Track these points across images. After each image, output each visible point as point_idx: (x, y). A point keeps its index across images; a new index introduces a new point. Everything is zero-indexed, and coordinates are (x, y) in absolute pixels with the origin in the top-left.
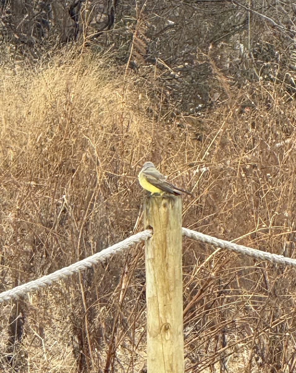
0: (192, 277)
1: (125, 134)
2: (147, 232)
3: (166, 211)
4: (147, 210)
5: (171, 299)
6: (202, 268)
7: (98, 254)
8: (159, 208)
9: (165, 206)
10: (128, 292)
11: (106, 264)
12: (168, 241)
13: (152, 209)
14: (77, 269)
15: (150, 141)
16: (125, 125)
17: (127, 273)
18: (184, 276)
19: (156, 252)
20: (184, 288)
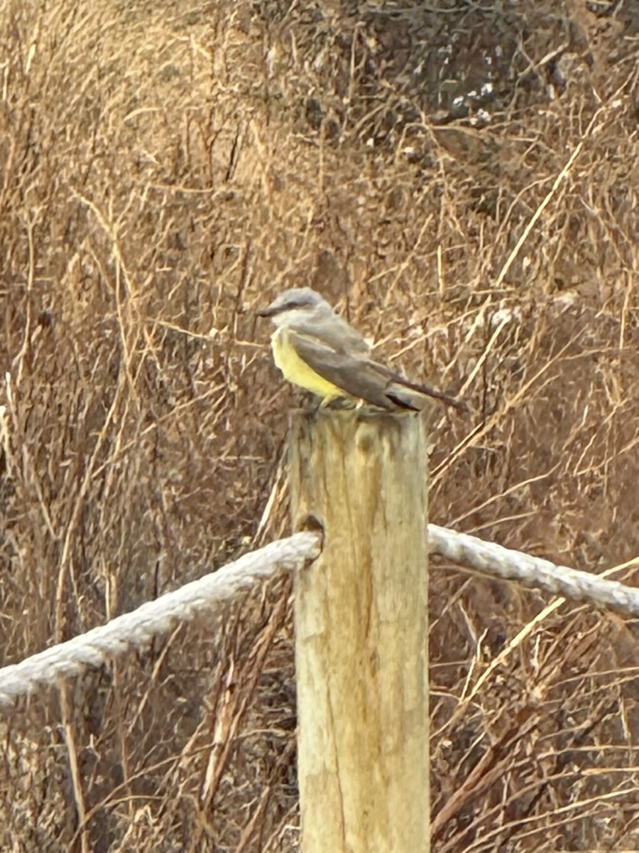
0: (463, 701)
1: (221, 189)
2: (303, 542)
3: (371, 464)
4: (304, 462)
5: (387, 782)
6: (496, 672)
7: (127, 621)
8: (344, 453)
9: (366, 446)
10: (234, 753)
11: (153, 655)
12: (377, 574)
13: (322, 459)
14: (51, 672)
15: (310, 215)
16: (220, 154)
17: (232, 687)
18: (434, 700)
19: (334, 612)
20: (434, 742)
